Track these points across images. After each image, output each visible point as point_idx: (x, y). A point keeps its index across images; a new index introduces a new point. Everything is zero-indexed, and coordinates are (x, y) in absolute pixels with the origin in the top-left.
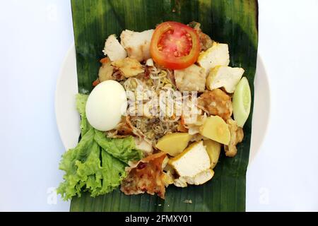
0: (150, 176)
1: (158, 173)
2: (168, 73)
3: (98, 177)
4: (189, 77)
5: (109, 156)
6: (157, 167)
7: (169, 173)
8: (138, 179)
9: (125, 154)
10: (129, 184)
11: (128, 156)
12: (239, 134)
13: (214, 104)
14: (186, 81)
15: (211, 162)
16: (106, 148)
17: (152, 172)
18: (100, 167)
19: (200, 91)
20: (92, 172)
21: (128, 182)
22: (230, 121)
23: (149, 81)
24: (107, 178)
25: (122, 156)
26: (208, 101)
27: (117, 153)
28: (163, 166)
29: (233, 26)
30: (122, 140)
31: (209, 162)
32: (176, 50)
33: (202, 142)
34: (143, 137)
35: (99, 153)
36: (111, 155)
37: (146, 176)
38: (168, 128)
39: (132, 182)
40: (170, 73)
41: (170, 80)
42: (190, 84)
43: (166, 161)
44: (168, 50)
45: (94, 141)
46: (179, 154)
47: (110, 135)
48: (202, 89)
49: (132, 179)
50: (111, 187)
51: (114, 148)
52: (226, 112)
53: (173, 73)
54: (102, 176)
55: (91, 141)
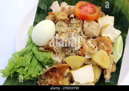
0: (56, 78)
1: (62, 77)
2: (81, 21)
3: (26, 69)
4: (91, 26)
5: (36, 60)
6: (62, 73)
7: (68, 78)
8: (49, 78)
9: (46, 61)
10: (43, 80)
11: (47, 62)
12: (113, 67)
13: (103, 44)
14: (89, 28)
15: (94, 79)
16: (36, 55)
17: (58, 75)
18: (29, 63)
19: (96, 36)
20: (24, 65)
21: (43, 79)
22: (111, 55)
23: (69, 25)
24: (31, 71)
25: (44, 61)
26: (100, 42)
27: (41, 59)
28: (65, 74)
29: (118, 10)
30: (46, 53)
31: (94, 78)
32: (87, 11)
33: (91, 65)
34: (58, 53)
35: (31, 57)
36: (38, 60)
37: (54, 77)
38: (74, 52)
39: (45, 79)
40: (82, 21)
41: (81, 26)
42: (91, 30)
43: (68, 71)
44: (83, 10)
45: (32, 50)
46: (76, 68)
47: (41, 49)
48: (97, 35)
49: (46, 78)
50: (31, 77)
51: (40, 56)
52: (109, 49)
53: (83, 22)
54: (29, 69)
55: (30, 50)
